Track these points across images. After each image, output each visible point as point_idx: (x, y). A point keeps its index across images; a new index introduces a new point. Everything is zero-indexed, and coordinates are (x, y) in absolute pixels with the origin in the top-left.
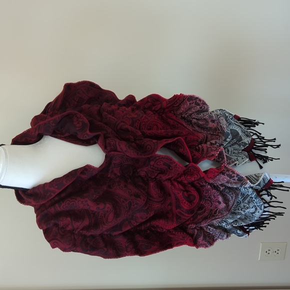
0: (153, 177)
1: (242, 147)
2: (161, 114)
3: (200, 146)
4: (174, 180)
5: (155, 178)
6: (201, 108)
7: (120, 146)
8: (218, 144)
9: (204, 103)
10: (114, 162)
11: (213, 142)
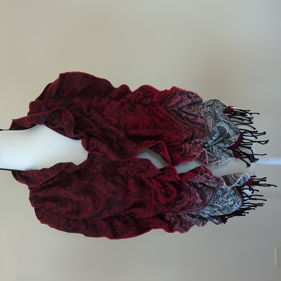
0: (133, 175)
1: (227, 145)
2: (151, 107)
3: (183, 145)
4: (154, 177)
5: (134, 176)
6: (192, 101)
7: (101, 147)
8: (201, 143)
9: (197, 96)
10: (95, 161)
11: (197, 141)
